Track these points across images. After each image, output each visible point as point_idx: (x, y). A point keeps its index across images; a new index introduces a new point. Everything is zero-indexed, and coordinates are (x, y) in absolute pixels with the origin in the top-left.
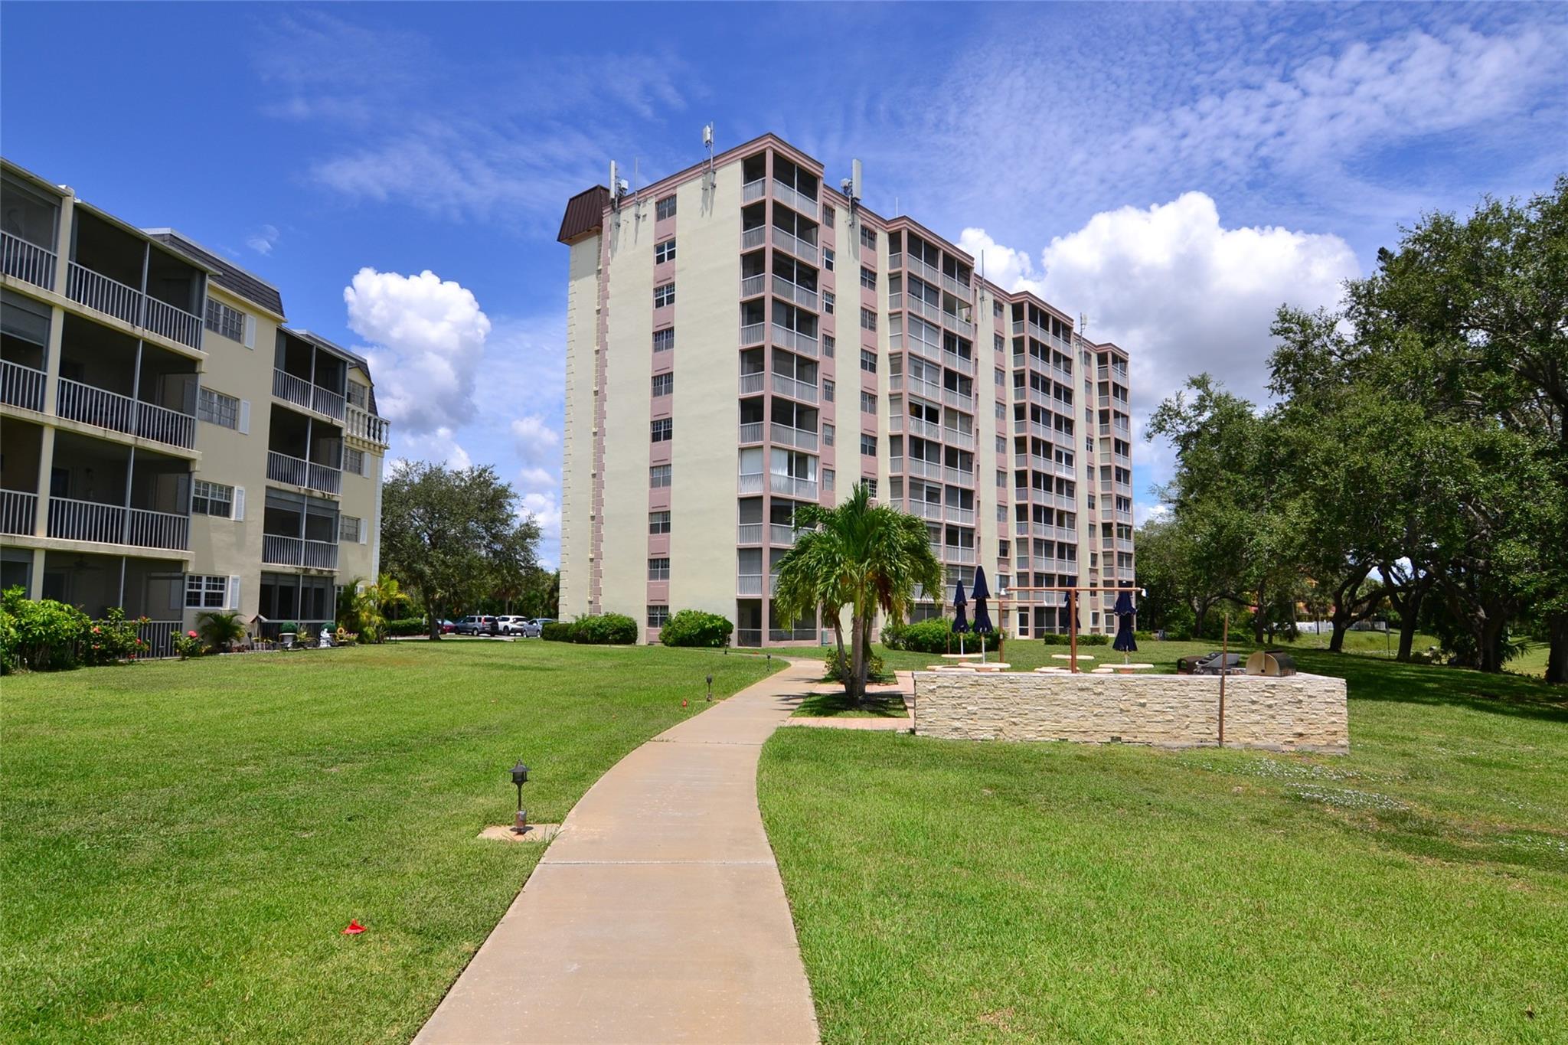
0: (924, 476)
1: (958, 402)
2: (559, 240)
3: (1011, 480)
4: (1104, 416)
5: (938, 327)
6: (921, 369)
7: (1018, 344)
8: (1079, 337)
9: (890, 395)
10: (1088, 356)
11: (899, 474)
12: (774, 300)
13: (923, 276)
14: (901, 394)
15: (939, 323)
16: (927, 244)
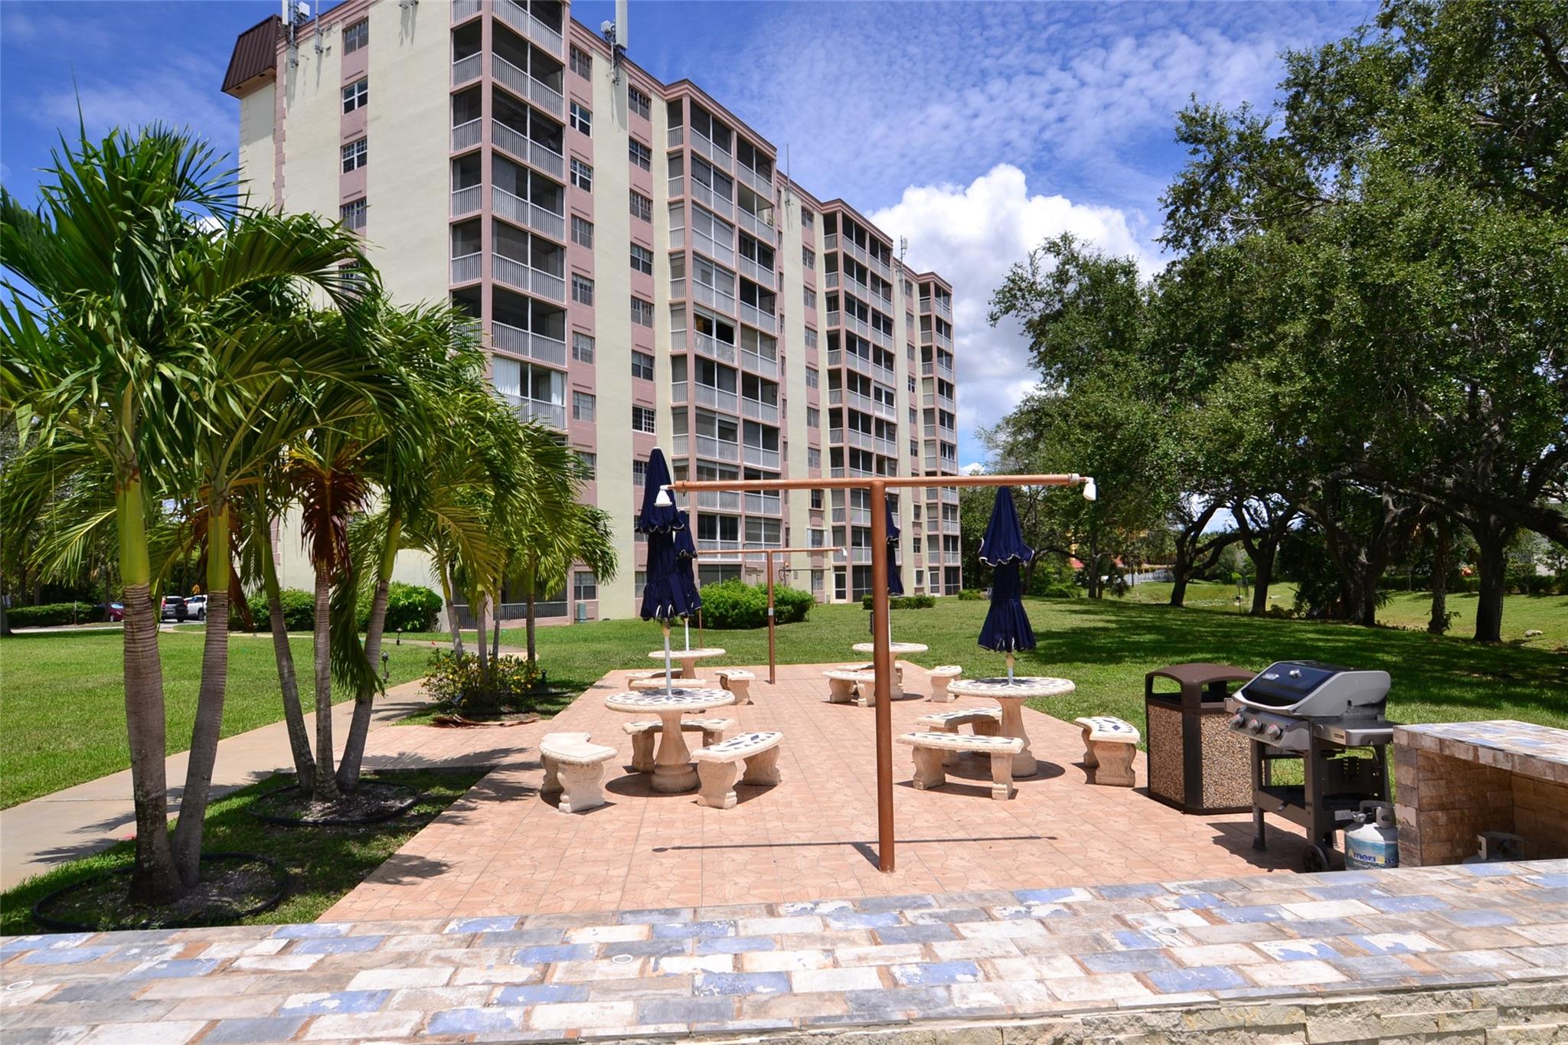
0: (716, 407)
1: (758, 319)
2: (223, 90)
3: (825, 419)
4: (927, 353)
5: (732, 226)
6: (710, 275)
7: (831, 261)
8: (899, 264)
9: (671, 305)
10: (909, 286)
11: (683, 403)
12: (495, 154)
13: (711, 159)
14: (684, 303)
15: (733, 220)
16: (716, 121)
